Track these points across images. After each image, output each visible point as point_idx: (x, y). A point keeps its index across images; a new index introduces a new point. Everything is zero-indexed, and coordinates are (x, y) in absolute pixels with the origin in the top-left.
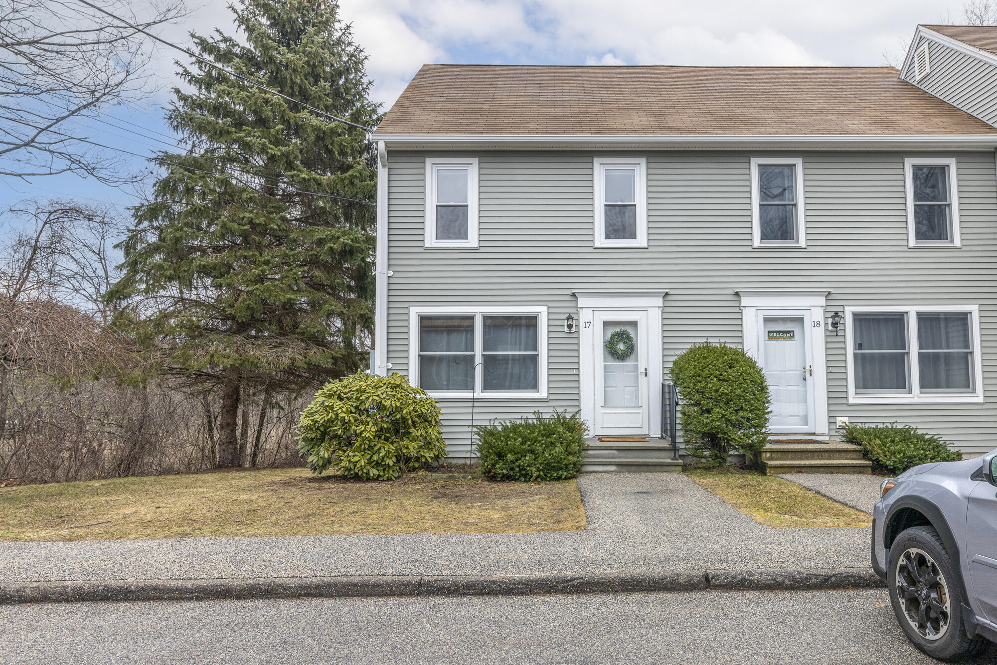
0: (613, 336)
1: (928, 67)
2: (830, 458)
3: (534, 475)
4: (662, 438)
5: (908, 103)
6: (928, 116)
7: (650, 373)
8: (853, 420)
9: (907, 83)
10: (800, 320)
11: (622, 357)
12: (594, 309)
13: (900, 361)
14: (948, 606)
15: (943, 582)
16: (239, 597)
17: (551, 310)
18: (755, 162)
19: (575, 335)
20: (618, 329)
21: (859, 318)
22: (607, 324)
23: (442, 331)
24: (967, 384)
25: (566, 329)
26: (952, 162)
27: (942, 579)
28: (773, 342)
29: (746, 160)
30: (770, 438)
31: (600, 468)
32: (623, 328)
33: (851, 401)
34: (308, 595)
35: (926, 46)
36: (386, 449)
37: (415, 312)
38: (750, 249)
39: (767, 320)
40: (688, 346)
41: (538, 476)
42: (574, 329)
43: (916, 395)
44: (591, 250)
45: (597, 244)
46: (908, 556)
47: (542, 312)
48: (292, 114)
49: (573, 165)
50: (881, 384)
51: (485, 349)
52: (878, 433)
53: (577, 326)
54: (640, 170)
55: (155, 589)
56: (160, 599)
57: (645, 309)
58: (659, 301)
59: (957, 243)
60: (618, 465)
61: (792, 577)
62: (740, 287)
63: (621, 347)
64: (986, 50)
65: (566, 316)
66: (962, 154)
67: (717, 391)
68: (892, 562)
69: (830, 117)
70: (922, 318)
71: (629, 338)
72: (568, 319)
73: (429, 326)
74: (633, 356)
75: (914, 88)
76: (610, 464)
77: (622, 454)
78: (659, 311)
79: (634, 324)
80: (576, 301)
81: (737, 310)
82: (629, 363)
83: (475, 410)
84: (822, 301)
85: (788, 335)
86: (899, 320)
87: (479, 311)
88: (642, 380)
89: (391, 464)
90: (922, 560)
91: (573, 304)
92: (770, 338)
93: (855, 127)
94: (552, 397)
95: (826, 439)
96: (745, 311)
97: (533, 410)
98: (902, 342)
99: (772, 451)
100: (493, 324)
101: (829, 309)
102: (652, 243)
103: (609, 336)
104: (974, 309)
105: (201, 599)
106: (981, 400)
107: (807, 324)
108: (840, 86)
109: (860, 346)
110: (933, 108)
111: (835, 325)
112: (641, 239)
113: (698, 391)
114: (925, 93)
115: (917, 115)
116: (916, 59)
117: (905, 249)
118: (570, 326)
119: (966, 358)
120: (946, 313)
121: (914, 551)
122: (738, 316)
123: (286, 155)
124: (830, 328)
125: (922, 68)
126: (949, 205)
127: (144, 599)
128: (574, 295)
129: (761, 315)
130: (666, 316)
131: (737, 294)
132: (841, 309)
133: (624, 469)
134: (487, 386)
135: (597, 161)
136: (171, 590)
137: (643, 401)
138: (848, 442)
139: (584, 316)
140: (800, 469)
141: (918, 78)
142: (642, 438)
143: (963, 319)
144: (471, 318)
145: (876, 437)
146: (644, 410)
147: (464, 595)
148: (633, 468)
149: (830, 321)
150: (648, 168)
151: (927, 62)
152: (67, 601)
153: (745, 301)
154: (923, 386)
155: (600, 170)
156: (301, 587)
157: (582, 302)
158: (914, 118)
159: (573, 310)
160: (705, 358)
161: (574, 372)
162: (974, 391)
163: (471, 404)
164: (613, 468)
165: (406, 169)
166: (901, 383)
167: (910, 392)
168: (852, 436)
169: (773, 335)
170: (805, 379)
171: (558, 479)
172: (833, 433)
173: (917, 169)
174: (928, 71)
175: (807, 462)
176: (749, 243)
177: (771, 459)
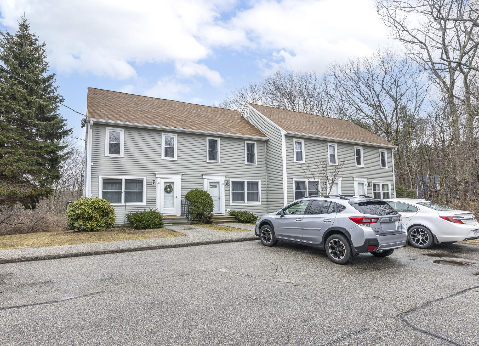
0: (166, 186)
1: (249, 114)
2: (227, 220)
3: (152, 227)
4: (181, 216)
5: (244, 124)
6: (250, 129)
7: (177, 197)
8: (231, 210)
9: (243, 117)
10: (219, 183)
11: (169, 192)
12: (161, 178)
13: (242, 194)
14: (271, 237)
15: (271, 233)
16: (120, 252)
17: (148, 178)
18: (208, 138)
19: (155, 186)
20: (168, 184)
21: (233, 182)
22: (165, 183)
23: (110, 184)
24: (258, 200)
25: (152, 184)
26: (255, 143)
27: (270, 233)
28: (211, 189)
29: (205, 137)
30: (214, 215)
31: (168, 225)
32: (170, 184)
33: (231, 205)
34: (137, 250)
35: (248, 108)
36: (102, 221)
37: (101, 178)
38: (206, 163)
39: (210, 182)
40: (191, 190)
41: (153, 227)
42: (155, 184)
43: (246, 203)
44: (160, 160)
45: (162, 159)
46: (264, 230)
47: (145, 178)
48: (29, 97)
49: (155, 134)
50: (238, 200)
51: (125, 190)
52: (240, 213)
53: (156, 183)
54: (175, 137)
55: (97, 252)
56: (99, 254)
57: (176, 178)
58: (180, 176)
59: (256, 164)
60: (173, 223)
61: (239, 239)
62: (203, 173)
63: (168, 189)
64: (264, 115)
65: (153, 180)
66: (258, 141)
67: (201, 202)
68: (260, 232)
69: (226, 127)
70: (248, 183)
71: (171, 187)
72: (153, 181)
73: (106, 182)
74: (172, 192)
75: (245, 119)
76: (171, 223)
77: (173, 220)
78: (180, 179)
79: (173, 183)
80: (156, 176)
81: (202, 179)
82: (171, 194)
83: (126, 209)
84: (224, 178)
85: (215, 187)
86: (242, 183)
87: (123, 178)
88: (175, 199)
89: (104, 226)
90: (267, 230)
91: (155, 176)
92: (210, 187)
93: (233, 131)
94: (147, 205)
95: (224, 215)
96: (204, 180)
97: (143, 208)
98: (243, 189)
99: (213, 218)
100: (128, 181)
101: (226, 180)
102: (178, 159)
103: (165, 186)
104: (259, 181)
105: (110, 253)
106: (260, 204)
107: (220, 184)
108: (226, 116)
109: (233, 190)
110: (250, 127)
111: (227, 184)
112: (175, 158)
113: (196, 202)
114: (248, 121)
115: (247, 129)
116: (245, 111)
117: (244, 165)
118: (154, 183)
119: (257, 193)
120: (252, 182)
121: (265, 229)
122: (202, 181)
123: (29, 113)
124: (226, 185)
125: (247, 114)
126: (255, 154)
127: (95, 255)
128: (155, 174)
129: (209, 181)
130: (182, 181)
131: (202, 175)
132: (228, 180)
133: (174, 224)
134: (126, 201)
135: (163, 133)
136: (101, 252)
137: (175, 205)
138: (231, 215)
139: (158, 180)
140: (221, 222)
141: (246, 117)
142: (175, 216)
143: (257, 183)
144: (121, 180)
145: (239, 214)
146: (175, 208)
147: (174, 248)
148: (177, 224)
149: (226, 183)
150: (178, 137)
151: (249, 113)
152: (73, 257)
153: (204, 177)
154: (248, 201)
155: (164, 136)
156: (135, 249)
157: (157, 176)
158: (247, 130)
159: (154, 178)
160: (197, 193)
161: (155, 197)
162: (259, 202)
163: (125, 207)
164: (171, 224)
165: (99, 130)
166: (242, 200)
167: (245, 202)
168: (232, 214)
169: (211, 187)
170: (219, 199)
171: (159, 227)
172: (227, 213)
173: (247, 144)
174: (248, 115)
175: (223, 221)
176: (206, 161)
177: (213, 220)
